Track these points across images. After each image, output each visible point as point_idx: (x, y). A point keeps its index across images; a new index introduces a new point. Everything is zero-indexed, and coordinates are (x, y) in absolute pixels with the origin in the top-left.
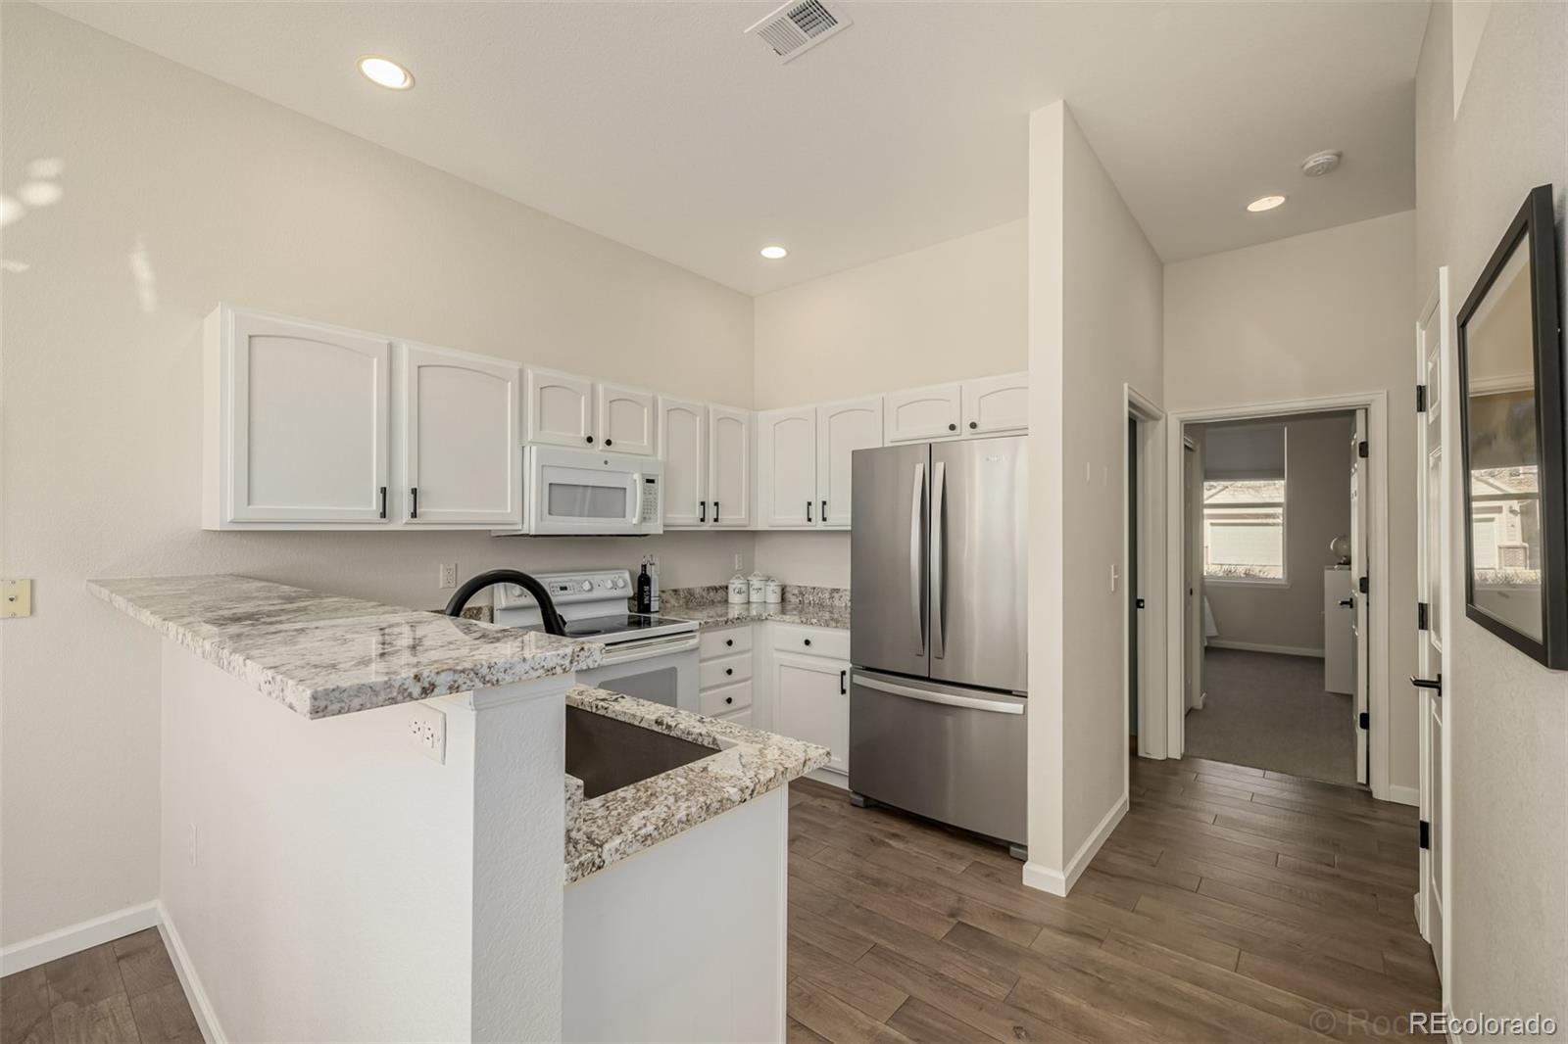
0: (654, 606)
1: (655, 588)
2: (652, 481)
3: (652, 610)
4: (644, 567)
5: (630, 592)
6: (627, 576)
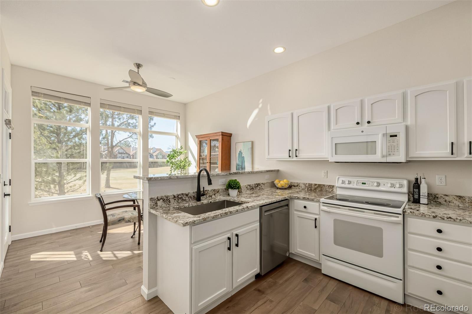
0: (424, 200)
1: (424, 190)
2: (396, 136)
3: (421, 203)
4: (417, 179)
5: (405, 190)
6: (405, 183)
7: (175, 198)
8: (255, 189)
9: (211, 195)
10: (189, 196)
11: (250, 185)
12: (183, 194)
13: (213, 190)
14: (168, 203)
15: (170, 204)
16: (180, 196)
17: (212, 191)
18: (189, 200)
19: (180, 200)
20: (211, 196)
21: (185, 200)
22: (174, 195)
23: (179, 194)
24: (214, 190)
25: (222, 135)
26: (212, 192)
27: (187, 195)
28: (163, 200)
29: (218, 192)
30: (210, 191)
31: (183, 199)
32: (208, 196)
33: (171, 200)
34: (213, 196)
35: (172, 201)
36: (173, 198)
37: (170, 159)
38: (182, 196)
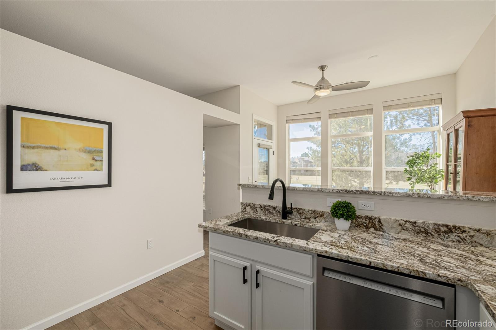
7: (262, 209)
8: (436, 235)
9: (309, 217)
10: (277, 210)
11: (415, 223)
12: (269, 206)
13: (311, 210)
14: (255, 211)
15: (257, 212)
16: (266, 208)
17: (310, 212)
18: (277, 215)
19: (267, 212)
20: (309, 219)
21: (272, 213)
22: (261, 204)
23: (265, 205)
24: (314, 212)
25: (465, 117)
26: (311, 214)
27: (274, 208)
28: (251, 207)
29: (321, 216)
30: (307, 211)
31: (270, 212)
32: (303, 217)
33: (257, 209)
34: (312, 220)
35: (259, 210)
36: (260, 208)
37: (410, 167)
38: (269, 208)
